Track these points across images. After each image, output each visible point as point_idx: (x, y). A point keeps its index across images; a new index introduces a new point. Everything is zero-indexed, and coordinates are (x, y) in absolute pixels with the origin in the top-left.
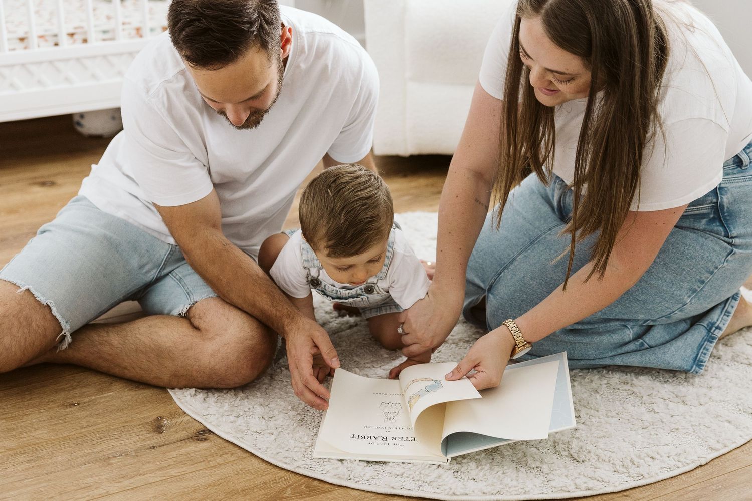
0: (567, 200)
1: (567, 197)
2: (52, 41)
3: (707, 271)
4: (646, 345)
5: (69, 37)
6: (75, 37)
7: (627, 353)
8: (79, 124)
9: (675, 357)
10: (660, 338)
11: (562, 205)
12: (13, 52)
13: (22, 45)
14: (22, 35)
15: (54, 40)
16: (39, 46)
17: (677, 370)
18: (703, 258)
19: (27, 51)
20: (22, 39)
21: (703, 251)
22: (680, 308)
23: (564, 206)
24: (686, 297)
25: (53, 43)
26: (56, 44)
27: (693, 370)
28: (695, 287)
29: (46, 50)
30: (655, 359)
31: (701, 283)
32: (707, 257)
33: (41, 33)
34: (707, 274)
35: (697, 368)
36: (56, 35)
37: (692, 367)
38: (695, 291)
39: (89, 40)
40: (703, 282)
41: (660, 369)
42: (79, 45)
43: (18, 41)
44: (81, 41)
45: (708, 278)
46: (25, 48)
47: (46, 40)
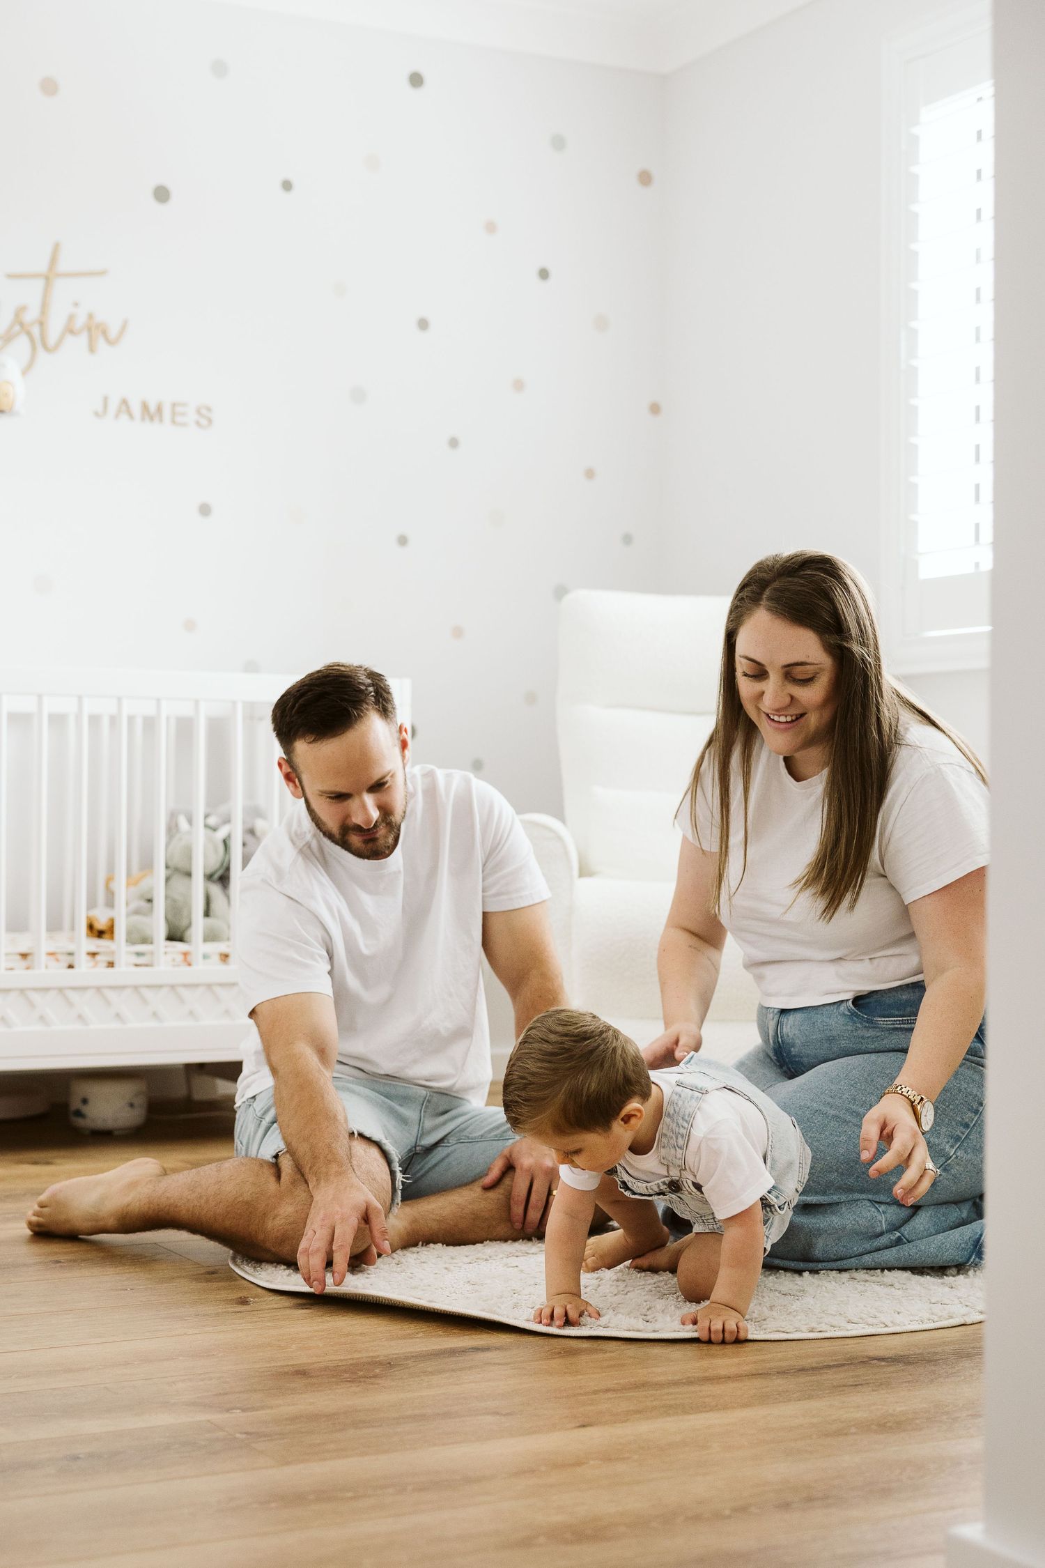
0: (784, 1029)
1: (784, 1027)
2: (66, 960)
3: (969, 1110)
4: (904, 1240)
5: (89, 958)
6: (98, 958)
7: (880, 1250)
8: (79, 1114)
9: (946, 1246)
10: (923, 1231)
11: (780, 1040)
12: (10, 972)
13: (24, 963)
14: (24, 950)
15: (69, 960)
16: (47, 967)
17: (950, 1264)
18: (960, 1090)
19: (29, 972)
20: (24, 956)
21: (958, 1082)
22: (942, 1165)
23: (782, 1041)
24: (947, 1147)
25: (67, 965)
26: (71, 967)
27: (970, 1263)
28: (957, 1133)
29: (54, 973)
30: (917, 1253)
31: (964, 1128)
32: (965, 1089)
33: (52, 950)
34: (971, 1115)
35: (977, 1259)
36: (71, 954)
37: (970, 1258)
38: (958, 1139)
39: (116, 965)
40: (966, 1126)
41: (923, 1268)
42: (102, 970)
43: (19, 957)
44: (105, 964)
45: (973, 1119)
46: (28, 968)
47: (57, 960)
